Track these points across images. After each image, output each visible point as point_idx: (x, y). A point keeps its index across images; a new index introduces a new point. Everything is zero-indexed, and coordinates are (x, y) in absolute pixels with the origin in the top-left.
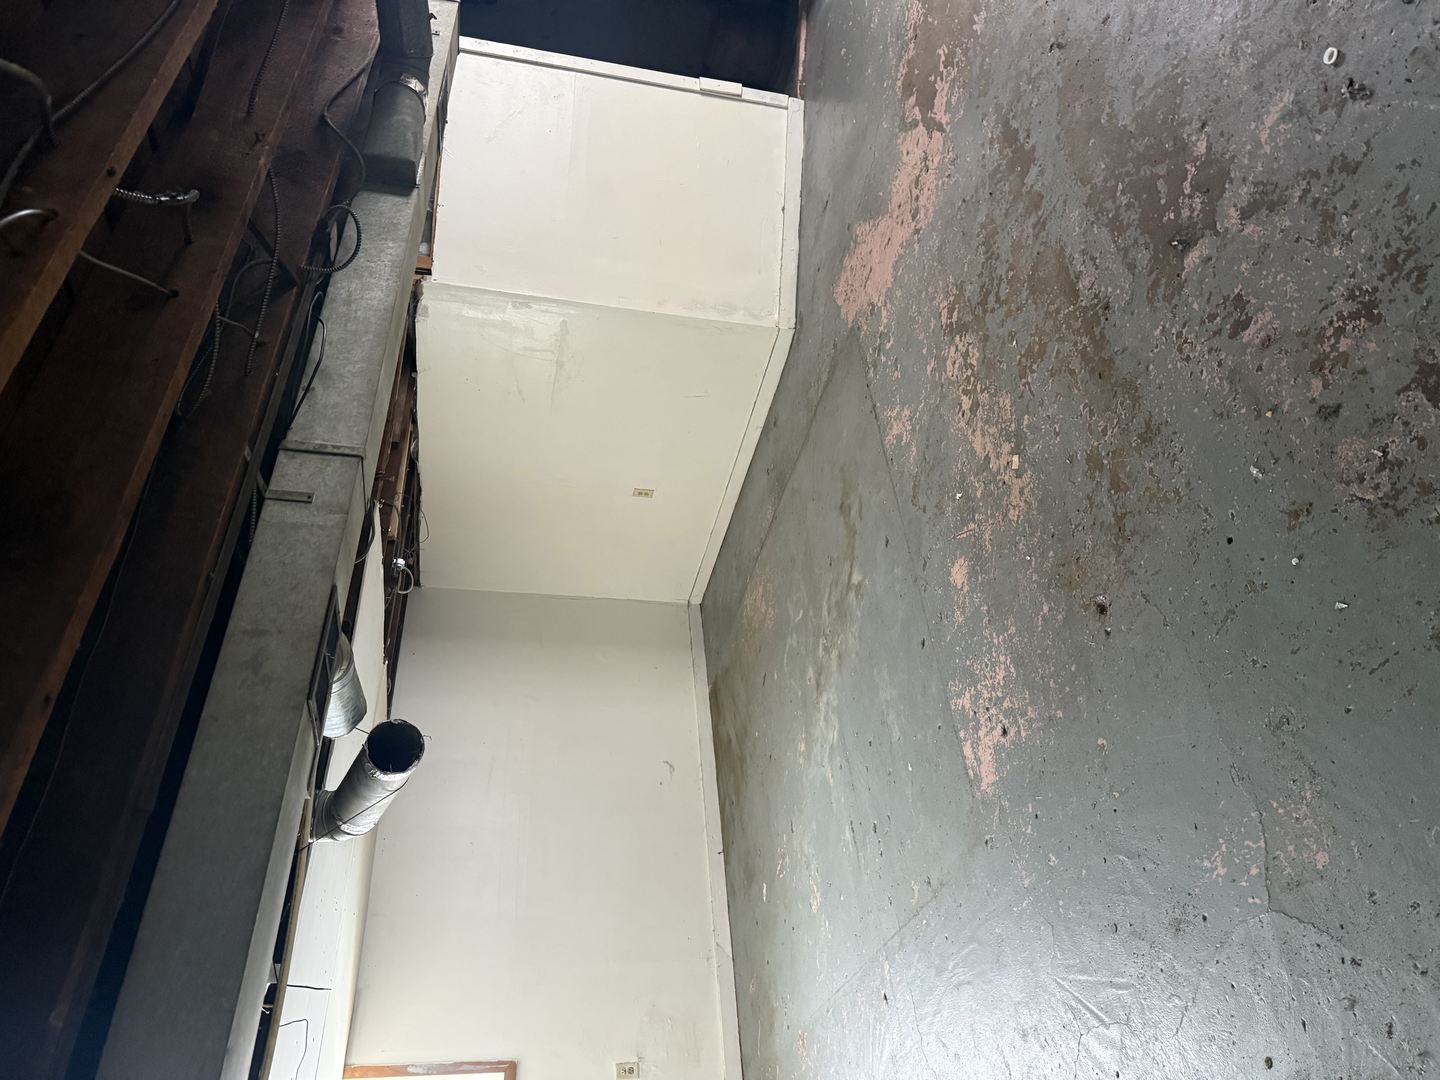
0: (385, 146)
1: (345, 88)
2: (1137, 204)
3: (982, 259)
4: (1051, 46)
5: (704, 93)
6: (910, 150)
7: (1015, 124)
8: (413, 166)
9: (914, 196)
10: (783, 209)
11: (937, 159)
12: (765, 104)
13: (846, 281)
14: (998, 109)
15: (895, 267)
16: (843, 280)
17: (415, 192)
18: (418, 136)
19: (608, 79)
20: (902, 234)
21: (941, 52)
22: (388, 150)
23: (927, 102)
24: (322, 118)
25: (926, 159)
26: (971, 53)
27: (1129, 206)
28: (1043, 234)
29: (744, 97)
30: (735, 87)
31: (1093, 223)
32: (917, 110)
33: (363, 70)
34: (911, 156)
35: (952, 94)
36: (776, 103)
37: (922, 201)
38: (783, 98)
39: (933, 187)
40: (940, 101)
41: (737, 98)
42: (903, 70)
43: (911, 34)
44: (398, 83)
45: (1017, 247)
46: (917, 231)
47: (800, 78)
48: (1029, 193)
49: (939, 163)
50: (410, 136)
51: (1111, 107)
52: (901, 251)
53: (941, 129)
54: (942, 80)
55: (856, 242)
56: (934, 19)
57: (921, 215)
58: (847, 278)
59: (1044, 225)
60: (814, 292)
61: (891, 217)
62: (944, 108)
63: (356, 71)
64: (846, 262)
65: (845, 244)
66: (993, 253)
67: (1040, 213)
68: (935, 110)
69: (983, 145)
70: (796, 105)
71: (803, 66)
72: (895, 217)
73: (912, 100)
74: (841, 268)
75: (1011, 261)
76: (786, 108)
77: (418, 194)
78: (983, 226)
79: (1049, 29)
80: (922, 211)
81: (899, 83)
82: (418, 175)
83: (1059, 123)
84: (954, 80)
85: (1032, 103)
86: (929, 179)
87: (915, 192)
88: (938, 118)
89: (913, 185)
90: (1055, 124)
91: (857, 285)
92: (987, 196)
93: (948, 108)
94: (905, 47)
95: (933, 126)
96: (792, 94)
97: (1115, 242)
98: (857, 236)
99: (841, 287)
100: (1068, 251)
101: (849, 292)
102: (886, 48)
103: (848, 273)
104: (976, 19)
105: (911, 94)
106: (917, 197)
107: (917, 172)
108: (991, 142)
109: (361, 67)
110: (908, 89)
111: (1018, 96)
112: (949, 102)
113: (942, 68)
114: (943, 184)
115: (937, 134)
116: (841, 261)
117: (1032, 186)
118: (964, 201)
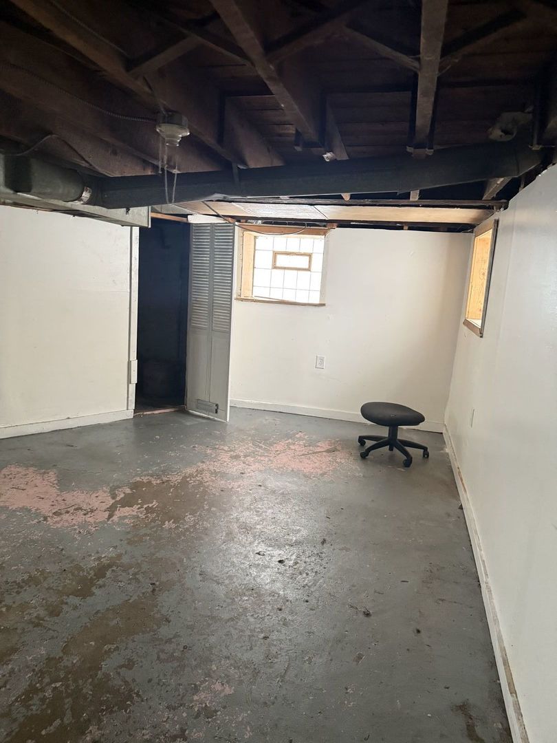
0: (38, 172)
1: (75, 150)
2: (44, 706)
3: (19, 580)
4: (154, 584)
5: (129, 363)
6: (99, 498)
7: (108, 574)
8: (28, 191)
9: (69, 510)
10: (68, 418)
11: (92, 520)
12: (128, 397)
13: (18, 473)
14: (119, 556)
15: (23, 509)
16: (18, 470)
17: (12, 192)
18: (51, 196)
19: (128, 310)
20: (45, 508)
21: (154, 503)
22: (36, 175)
23: (126, 502)
24: (50, 133)
25: (92, 511)
26: (153, 524)
27: (43, 700)
28: (31, 626)
29: (130, 385)
30: (134, 379)
31: (34, 670)
32: (122, 495)
33: (91, 165)
34: (95, 499)
35: (130, 519)
36: (129, 403)
37: (65, 517)
38: (132, 406)
39: (74, 522)
40: (126, 511)
41: (129, 381)
42: (145, 479)
43: (165, 479)
44: (84, 186)
45: (24, 606)
46: (45, 519)
47: (145, 413)
48: (63, 603)
49: (89, 522)
50: (49, 190)
51: (115, 650)
52: (33, 510)
53: (110, 516)
54: (139, 509)
55: (44, 473)
56: (172, 493)
57: (57, 519)
58: (20, 473)
59: (37, 625)
60: (14, 449)
61: (58, 495)
62: (122, 515)
63: (90, 160)
64: (32, 469)
65: (42, 465)
66: (22, 587)
67: (47, 618)
68: (121, 509)
69: (98, 553)
70: (130, 414)
71: (151, 414)
72: (58, 498)
73: (128, 491)
74: (27, 467)
75: (14, 606)
76: (127, 409)
77: (8, 194)
78: (43, 572)
79: (164, 578)
80: (59, 519)
81: (138, 479)
82: (25, 195)
83: (108, 609)
84: (138, 517)
85: (121, 582)
86: (80, 517)
87: (71, 510)
88: (117, 512)
89: (76, 507)
90: (108, 606)
91: (15, 481)
92: (63, 568)
93: (122, 518)
94: (159, 477)
95: (111, 510)
96: (135, 411)
97: (16, 700)
98: (48, 473)
99: (14, 469)
100: (15, 657)
101: (10, 477)
102: (158, 464)
103: (24, 473)
104: (171, 522)
105: (131, 489)
106: (68, 512)
107: (85, 507)
108: (99, 559)
109: (92, 164)
110: (136, 486)
111: (126, 569)
112: (125, 517)
113: (145, 506)
114: (75, 529)
115: (107, 514)
116: (32, 466)
117: (67, 603)
118: (62, 550)
